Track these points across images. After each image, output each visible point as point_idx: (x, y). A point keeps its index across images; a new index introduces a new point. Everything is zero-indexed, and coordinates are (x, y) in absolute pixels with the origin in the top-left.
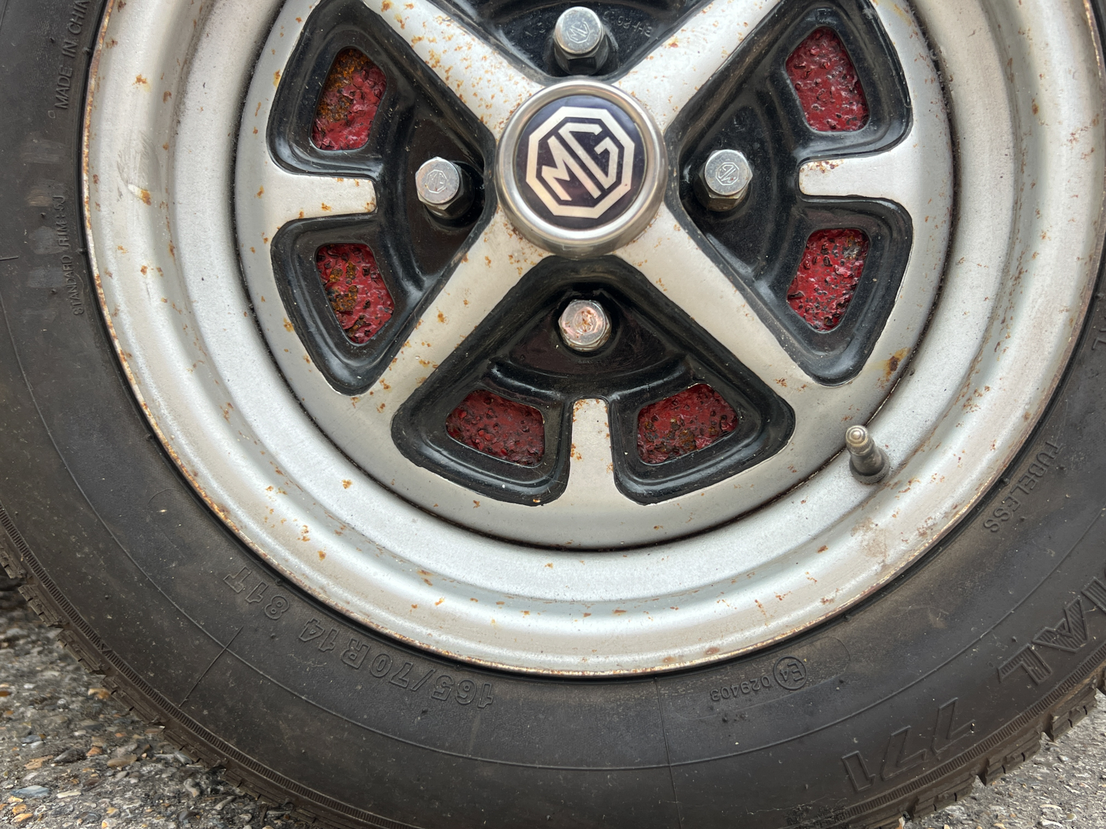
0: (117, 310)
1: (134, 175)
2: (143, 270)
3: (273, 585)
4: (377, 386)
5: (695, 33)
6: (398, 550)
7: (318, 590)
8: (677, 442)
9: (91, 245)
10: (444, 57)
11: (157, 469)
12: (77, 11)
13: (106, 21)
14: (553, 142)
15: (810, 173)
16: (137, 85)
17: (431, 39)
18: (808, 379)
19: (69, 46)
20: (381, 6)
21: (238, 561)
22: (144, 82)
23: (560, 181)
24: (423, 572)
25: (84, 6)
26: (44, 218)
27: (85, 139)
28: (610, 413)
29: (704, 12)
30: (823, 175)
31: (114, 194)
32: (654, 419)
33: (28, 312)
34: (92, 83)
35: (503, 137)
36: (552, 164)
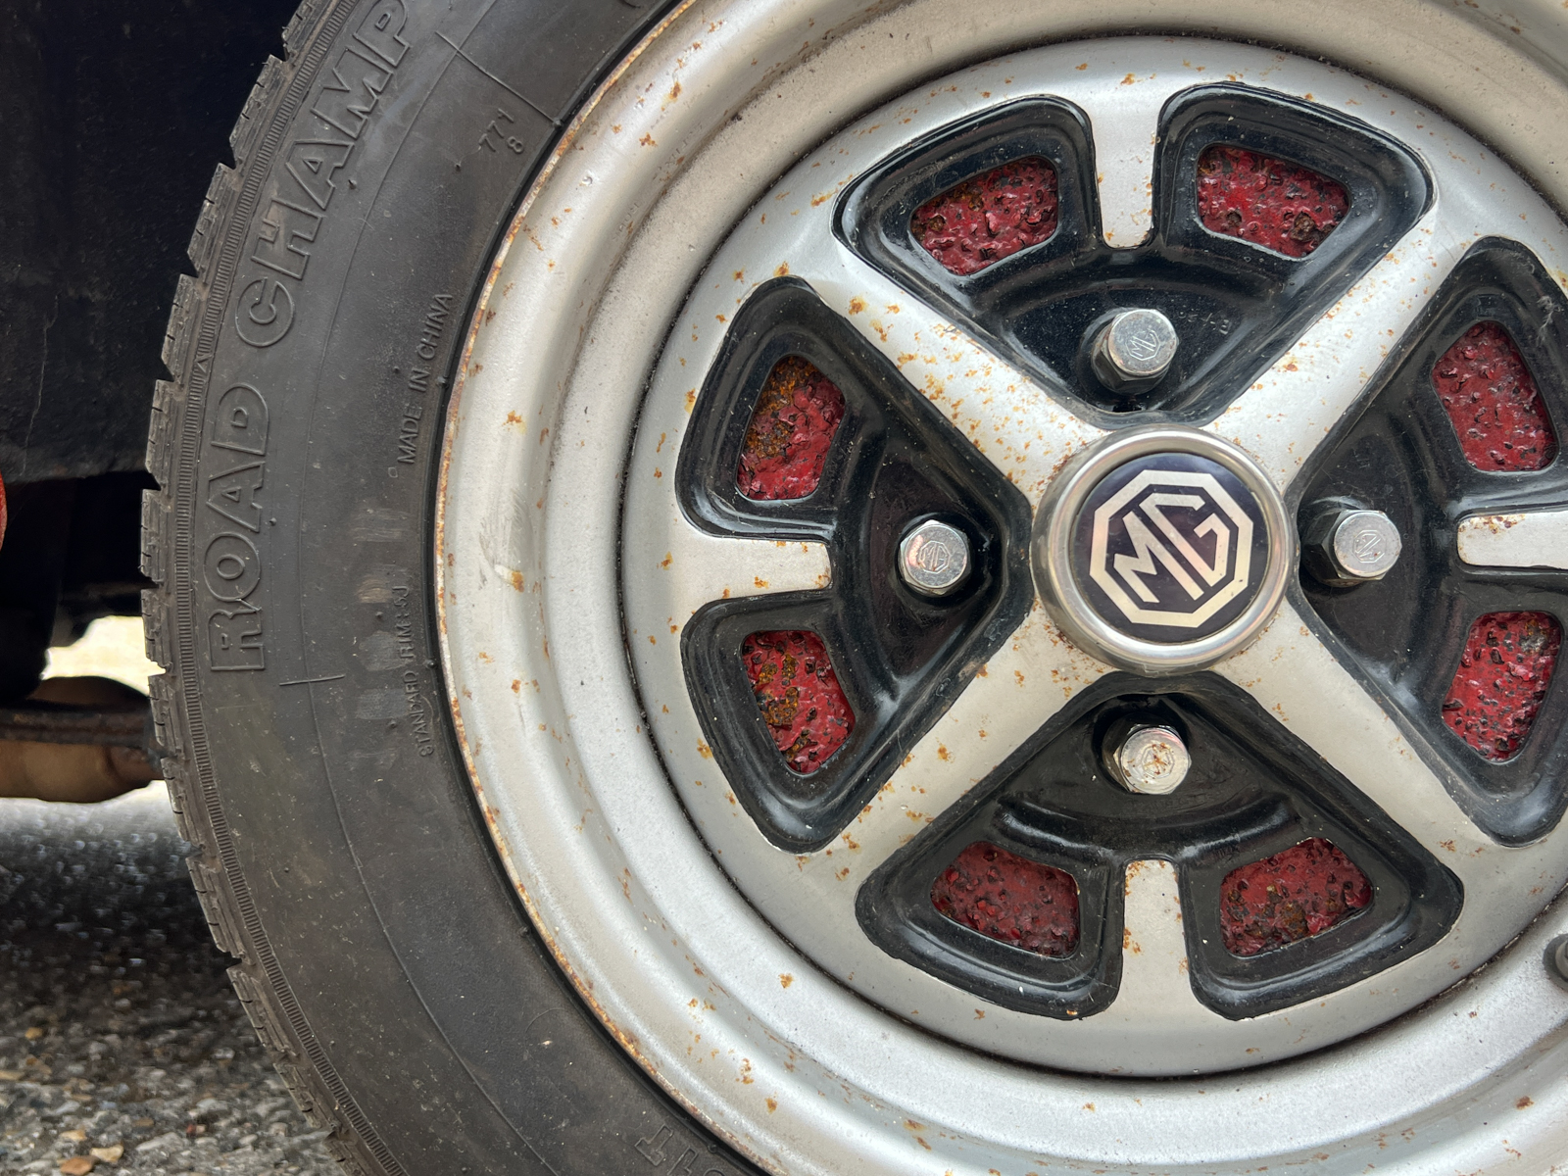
0: (478, 745)
1: (504, 553)
2: (515, 687)
3: (704, 1152)
4: (837, 843)
5: (1320, 349)
6: (865, 1083)
7: (772, 1161)
8: (1277, 922)
9: (446, 656)
10: (948, 386)
11: (536, 979)
12: (431, 327)
13: (471, 342)
14: (1131, 520)
15: (1474, 533)
16: (508, 425)
17: (929, 359)
18: (1486, 839)
19: (419, 376)
20: (848, 306)
21: (656, 1117)
22: (518, 421)
23: (1143, 576)
24: (912, 1124)
25: (440, 320)
26: (381, 619)
27: (440, 506)
28: (1183, 882)
29: (1331, 317)
30: (1494, 536)
31: (476, 579)
32: (1242, 886)
33: (356, 755)
34: (450, 427)
35: (1048, 508)
36: (1130, 552)
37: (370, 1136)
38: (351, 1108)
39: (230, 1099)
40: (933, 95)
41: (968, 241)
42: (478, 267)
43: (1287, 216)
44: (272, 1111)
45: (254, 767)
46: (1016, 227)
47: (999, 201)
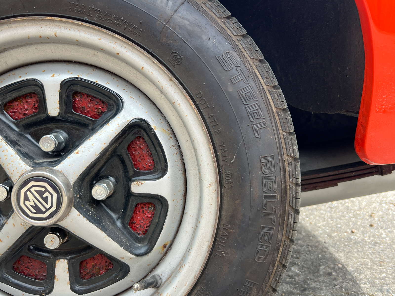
5: (85, 148)
8: (94, 271)
15: (134, 185)
18: (132, 256)
28: (69, 264)
29: (90, 140)
30: (139, 186)
32: (87, 263)
36: (29, 200)
40: (9, 75)
41: (20, 111)
43: (96, 108)
46: (32, 108)
47: (27, 102)
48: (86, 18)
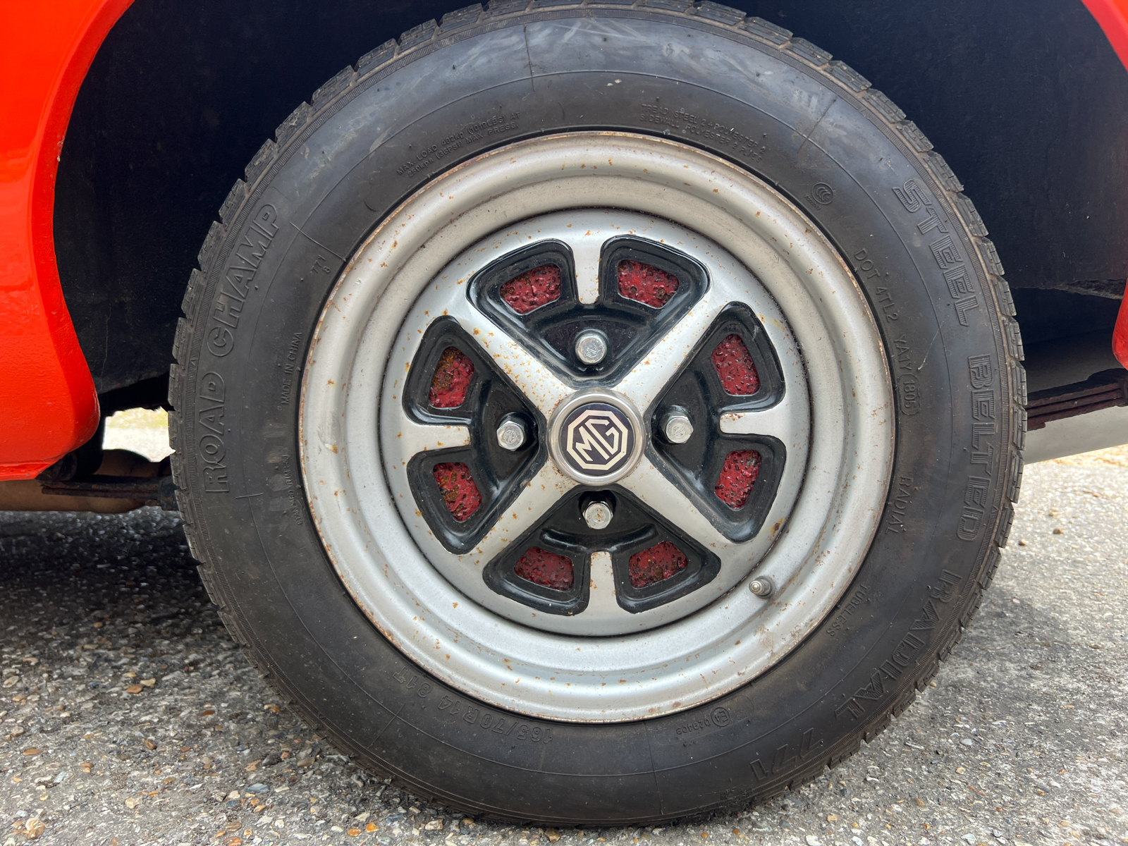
0: (321, 519)
1: (328, 438)
2: (336, 494)
3: (420, 677)
4: (474, 551)
5: (659, 354)
6: (488, 645)
7: (448, 679)
8: (652, 573)
9: (306, 484)
10: (514, 369)
11: (349, 612)
12: (293, 347)
13: (311, 353)
14: (582, 429)
15: (726, 420)
16: (328, 385)
17: (506, 356)
18: (728, 542)
19: (289, 368)
20: (473, 331)
21: (401, 664)
22: (332, 383)
23: (586, 451)
24: (506, 660)
25: (297, 344)
26: (278, 469)
27: (300, 422)
28: (613, 559)
29: (664, 340)
30: (733, 421)
31: (317, 450)
32: (638, 560)
33: (270, 525)
34: (303, 389)
35: (552, 422)
36: (581, 441)
37: (283, 677)
38: (275, 667)
39: (203, 653)
40: (508, 235)
41: (525, 297)
42: (312, 321)
43: (655, 288)
44: (226, 658)
45: (227, 531)
46: (545, 292)
47: (537, 281)
48: (666, 131)
